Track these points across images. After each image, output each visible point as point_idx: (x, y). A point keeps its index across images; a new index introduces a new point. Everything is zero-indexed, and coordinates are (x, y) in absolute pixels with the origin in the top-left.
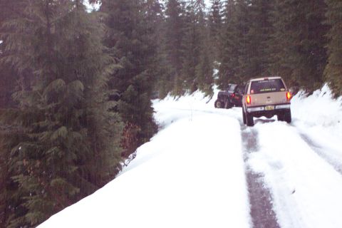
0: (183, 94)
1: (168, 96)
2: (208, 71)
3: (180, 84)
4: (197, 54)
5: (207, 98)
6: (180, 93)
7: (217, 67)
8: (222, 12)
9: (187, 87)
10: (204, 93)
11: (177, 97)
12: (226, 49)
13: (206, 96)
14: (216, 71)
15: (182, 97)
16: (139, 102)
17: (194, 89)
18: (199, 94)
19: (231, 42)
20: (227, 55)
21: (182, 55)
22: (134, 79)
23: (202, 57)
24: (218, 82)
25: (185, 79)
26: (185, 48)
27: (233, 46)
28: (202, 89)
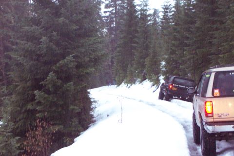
0: (134, 83)
1: (123, 84)
2: (156, 63)
3: (132, 73)
4: (147, 48)
5: (154, 88)
6: (132, 81)
7: (164, 59)
8: (171, 16)
9: (138, 76)
10: (152, 83)
11: (129, 85)
12: (173, 42)
13: (153, 85)
14: (163, 63)
15: (133, 85)
16: (63, 93)
17: (144, 79)
18: (147, 83)
19: (178, 36)
20: (173, 48)
21: (135, 48)
22: (58, 65)
23: (151, 51)
24: (164, 73)
25: (136, 69)
26: (137, 43)
27: (179, 40)
28: (150, 79)
